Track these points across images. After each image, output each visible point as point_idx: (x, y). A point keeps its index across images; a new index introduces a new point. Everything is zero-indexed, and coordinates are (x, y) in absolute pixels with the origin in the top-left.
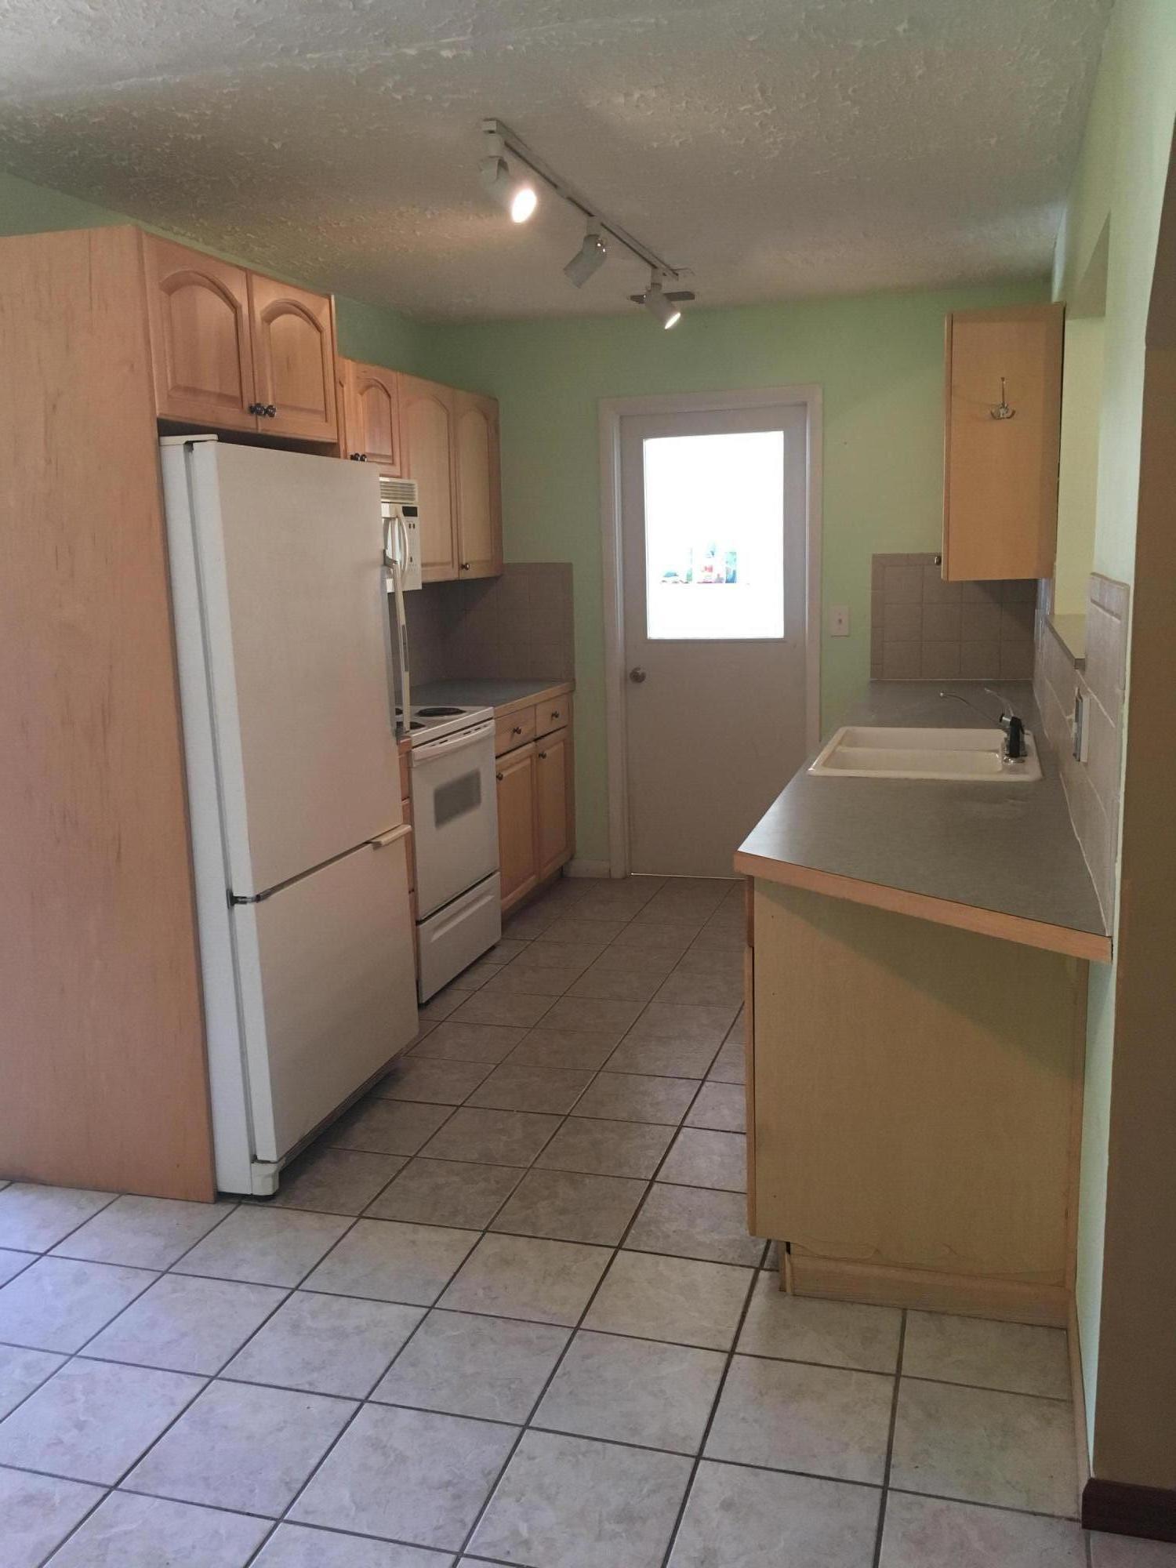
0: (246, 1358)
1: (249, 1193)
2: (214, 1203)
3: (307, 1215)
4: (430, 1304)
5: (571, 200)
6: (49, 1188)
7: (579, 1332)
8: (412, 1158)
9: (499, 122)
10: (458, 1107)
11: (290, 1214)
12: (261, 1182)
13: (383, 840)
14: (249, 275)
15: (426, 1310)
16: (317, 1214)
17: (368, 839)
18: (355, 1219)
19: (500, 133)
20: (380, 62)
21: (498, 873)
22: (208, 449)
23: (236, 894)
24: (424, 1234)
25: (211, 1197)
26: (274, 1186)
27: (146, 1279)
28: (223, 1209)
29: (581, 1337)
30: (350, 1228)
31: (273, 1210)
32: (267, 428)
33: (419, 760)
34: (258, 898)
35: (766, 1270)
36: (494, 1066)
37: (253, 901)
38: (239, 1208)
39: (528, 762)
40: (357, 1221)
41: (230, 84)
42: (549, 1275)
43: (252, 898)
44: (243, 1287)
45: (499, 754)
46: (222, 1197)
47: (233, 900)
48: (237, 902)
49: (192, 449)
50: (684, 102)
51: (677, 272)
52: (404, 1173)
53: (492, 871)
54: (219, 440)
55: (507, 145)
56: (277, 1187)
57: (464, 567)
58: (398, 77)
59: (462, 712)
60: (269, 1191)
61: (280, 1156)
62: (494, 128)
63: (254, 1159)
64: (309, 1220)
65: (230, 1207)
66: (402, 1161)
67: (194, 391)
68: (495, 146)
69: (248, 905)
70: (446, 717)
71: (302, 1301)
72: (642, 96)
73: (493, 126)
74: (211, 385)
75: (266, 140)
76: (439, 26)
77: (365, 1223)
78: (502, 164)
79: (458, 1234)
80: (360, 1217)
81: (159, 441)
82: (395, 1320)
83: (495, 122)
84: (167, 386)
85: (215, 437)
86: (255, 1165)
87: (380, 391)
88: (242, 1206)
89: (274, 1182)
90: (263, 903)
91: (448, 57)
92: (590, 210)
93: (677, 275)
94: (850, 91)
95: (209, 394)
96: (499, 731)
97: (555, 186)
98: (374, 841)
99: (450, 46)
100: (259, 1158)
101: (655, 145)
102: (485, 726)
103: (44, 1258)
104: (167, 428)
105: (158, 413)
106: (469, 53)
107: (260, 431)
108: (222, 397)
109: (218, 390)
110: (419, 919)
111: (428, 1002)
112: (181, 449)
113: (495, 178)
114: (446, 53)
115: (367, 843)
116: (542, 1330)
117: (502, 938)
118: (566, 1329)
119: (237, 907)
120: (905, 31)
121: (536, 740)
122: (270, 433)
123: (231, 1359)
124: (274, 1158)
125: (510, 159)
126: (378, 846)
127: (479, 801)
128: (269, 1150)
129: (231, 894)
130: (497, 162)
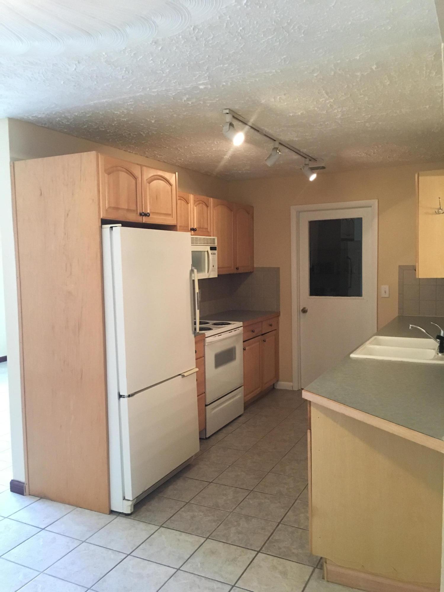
0: (103, 582)
1: (122, 512)
2: (109, 515)
3: (141, 523)
4: (178, 568)
5: (265, 135)
6: (53, 502)
7: (234, 588)
8: (187, 503)
9: (230, 109)
10: (210, 483)
11: (136, 522)
12: (126, 508)
13: (185, 374)
14: (142, 167)
15: (176, 570)
16: (145, 523)
17: (179, 374)
18: (160, 527)
19: (230, 114)
20: (179, 91)
21: (243, 387)
22: (118, 228)
23: (121, 394)
24: (184, 536)
25: (108, 512)
26: (131, 510)
27: (77, 543)
28: (113, 517)
29: (235, 590)
30: (157, 531)
31: (130, 520)
32: (147, 221)
33: (208, 343)
34: (129, 396)
35: (318, 568)
36: (228, 466)
37: (127, 397)
38: (117, 518)
39: (258, 343)
40: (159, 528)
41: (129, 101)
42: (228, 561)
43: (127, 396)
44: (110, 552)
45: (245, 340)
46: (112, 512)
47: (120, 396)
48: (121, 397)
49: (112, 230)
50: (298, 99)
51: (316, 159)
52: (183, 509)
53: (241, 386)
54: (122, 226)
55: (233, 117)
56: (133, 510)
57: (237, 269)
58: (187, 96)
59: (229, 324)
60: (129, 512)
61: (134, 498)
62: (228, 112)
63: (124, 499)
64: (142, 525)
65: (115, 516)
66: (183, 504)
67: (117, 209)
68: (229, 118)
69: (125, 398)
70: (223, 326)
71: (130, 560)
72: (280, 98)
73: (227, 111)
74: (124, 206)
75: (148, 120)
76: (196, 77)
77: (162, 529)
78: (231, 125)
79: (197, 538)
80: (161, 526)
81: (101, 226)
82: (164, 572)
83: (228, 110)
84: (106, 207)
85: (120, 225)
86: (125, 501)
87: (204, 205)
88: (118, 517)
89: (131, 508)
90: (131, 398)
91: (202, 88)
92: (275, 139)
93: (316, 160)
94: (361, 91)
95: (124, 209)
96: (245, 331)
97: (258, 131)
98: (182, 374)
99: (203, 84)
100: (126, 498)
101: (291, 115)
102: (239, 329)
103: (43, 530)
104: (104, 222)
105: (101, 217)
106: (209, 86)
107: (144, 222)
108: (128, 210)
109: (127, 208)
110: (207, 404)
111: (209, 437)
112: (109, 229)
113: (228, 130)
114: (201, 87)
115: (179, 375)
116: (220, 585)
117: (244, 412)
118: (229, 586)
119: (121, 399)
120: (375, 68)
121: (262, 335)
122: (148, 222)
123: (97, 582)
124: (131, 499)
125: (235, 123)
126: (183, 376)
127: (235, 359)
128: (129, 496)
129: (119, 394)
130: (229, 124)
